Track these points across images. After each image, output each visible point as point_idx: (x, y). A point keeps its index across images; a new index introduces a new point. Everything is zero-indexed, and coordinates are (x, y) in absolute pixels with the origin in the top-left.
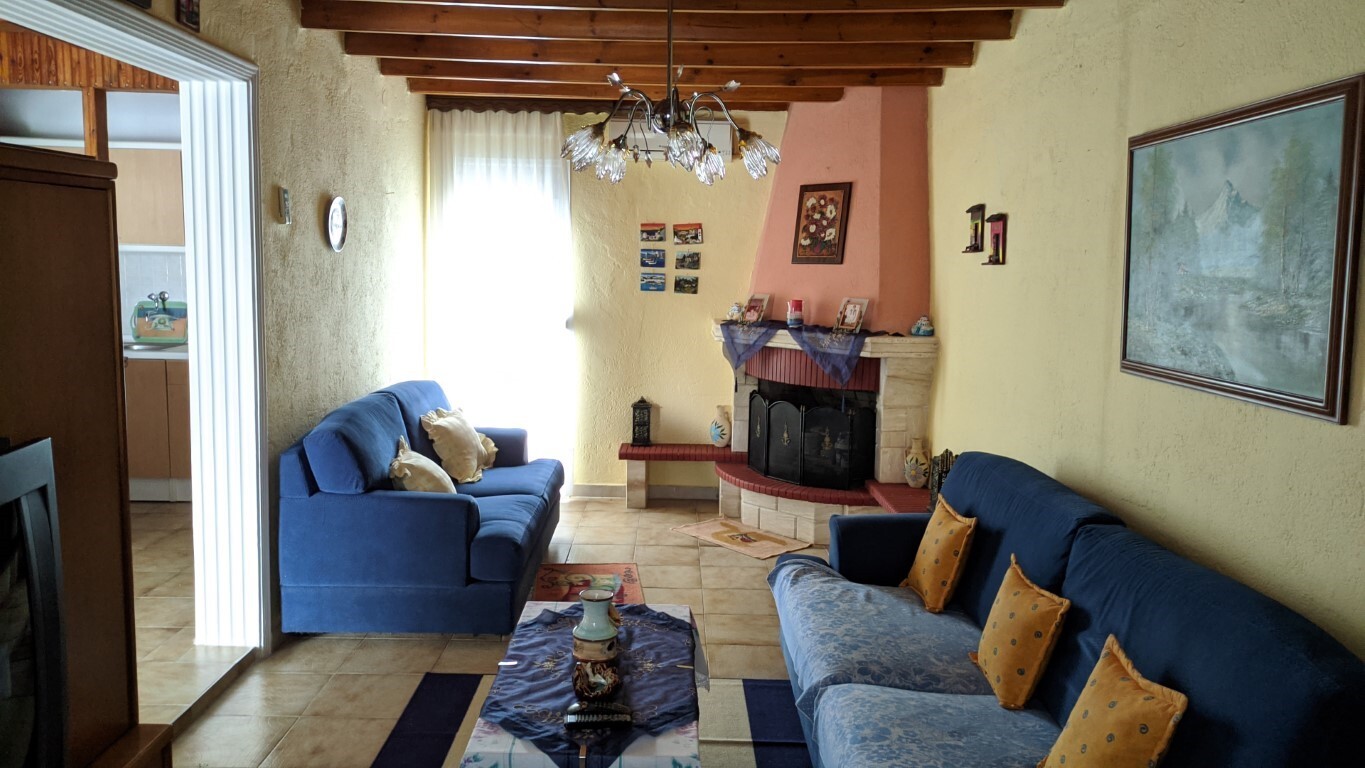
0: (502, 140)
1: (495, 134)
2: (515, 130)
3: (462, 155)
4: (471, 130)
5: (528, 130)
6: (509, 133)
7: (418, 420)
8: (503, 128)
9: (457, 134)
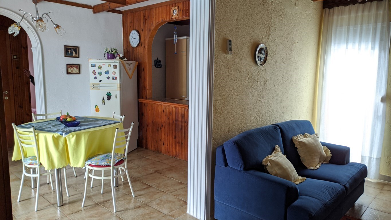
0: (356, 17)
1: (353, 15)
2: (363, 12)
3: (337, 26)
4: (342, 15)
5: (369, 11)
6: (360, 14)
7: (290, 139)
8: (357, 12)
9: (335, 17)
